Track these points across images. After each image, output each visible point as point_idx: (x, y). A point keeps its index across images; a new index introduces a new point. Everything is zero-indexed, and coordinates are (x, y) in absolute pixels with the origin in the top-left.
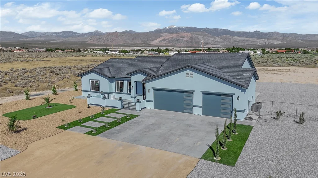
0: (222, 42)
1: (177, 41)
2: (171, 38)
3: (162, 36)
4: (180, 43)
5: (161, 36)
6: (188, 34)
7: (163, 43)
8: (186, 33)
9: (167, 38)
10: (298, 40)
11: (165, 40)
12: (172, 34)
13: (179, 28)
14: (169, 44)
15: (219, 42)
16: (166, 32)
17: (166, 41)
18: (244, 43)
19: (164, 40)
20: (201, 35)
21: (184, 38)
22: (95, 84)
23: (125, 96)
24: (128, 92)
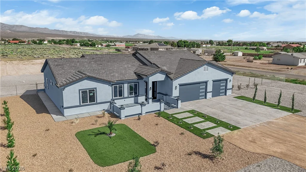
22: (89, 95)
23: (125, 100)
24: (128, 96)
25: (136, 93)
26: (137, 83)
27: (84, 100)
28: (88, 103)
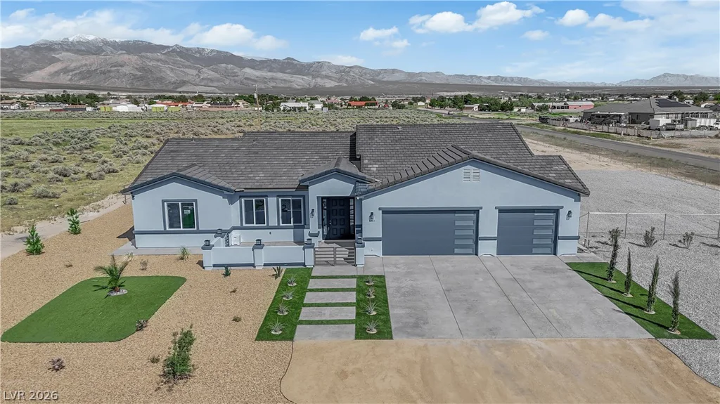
0: (218, 80)
1: (104, 73)
2: (85, 65)
3: (60, 60)
4: (113, 80)
5: (54, 61)
6: (134, 58)
7: (64, 79)
8: (126, 56)
9: (73, 65)
10: (367, 81)
11: (69, 71)
12: (87, 57)
13: (106, 43)
14: (82, 82)
15: (211, 80)
16: (67, 51)
17: (71, 74)
18: (265, 83)
19: (65, 71)
20: (165, 62)
21: (122, 66)
22: (183, 212)
23: (270, 233)
24: (279, 224)
25: (298, 220)
26: (302, 199)
27: (173, 222)
28: (180, 227)
